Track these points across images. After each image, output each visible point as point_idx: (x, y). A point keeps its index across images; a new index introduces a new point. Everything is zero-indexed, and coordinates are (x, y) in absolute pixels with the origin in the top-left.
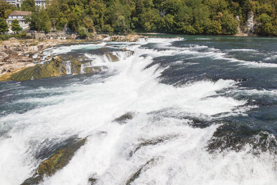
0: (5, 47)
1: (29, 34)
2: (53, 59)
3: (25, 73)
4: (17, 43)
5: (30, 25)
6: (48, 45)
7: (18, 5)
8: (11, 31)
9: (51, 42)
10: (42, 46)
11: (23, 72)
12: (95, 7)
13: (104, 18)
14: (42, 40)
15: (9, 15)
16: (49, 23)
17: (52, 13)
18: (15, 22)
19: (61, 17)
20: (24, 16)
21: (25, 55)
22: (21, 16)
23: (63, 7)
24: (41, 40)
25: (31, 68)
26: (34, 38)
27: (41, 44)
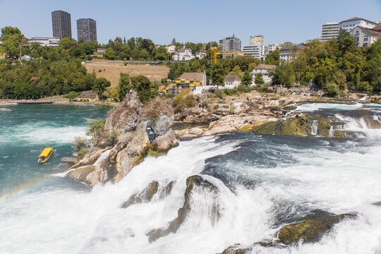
0: (248, 99)
1: (271, 88)
2: (297, 117)
3: (267, 127)
4: (258, 96)
5: (273, 79)
6: (290, 100)
7: (262, 59)
8: (254, 84)
9: (293, 98)
10: (284, 101)
11: (264, 126)
12: (351, 60)
13: (361, 73)
14: (284, 95)
15: (253, 68)
16: (293, 77)
17: (297, 67)
18: (260, 75)
19: (307, 71)
20: (269, 70)
21: (266, 109)
22: (265, 69)
23: (311, 60)
24: (282, 94)
25: (273, 122)
26: (276, 92)
27: (283, 99)
